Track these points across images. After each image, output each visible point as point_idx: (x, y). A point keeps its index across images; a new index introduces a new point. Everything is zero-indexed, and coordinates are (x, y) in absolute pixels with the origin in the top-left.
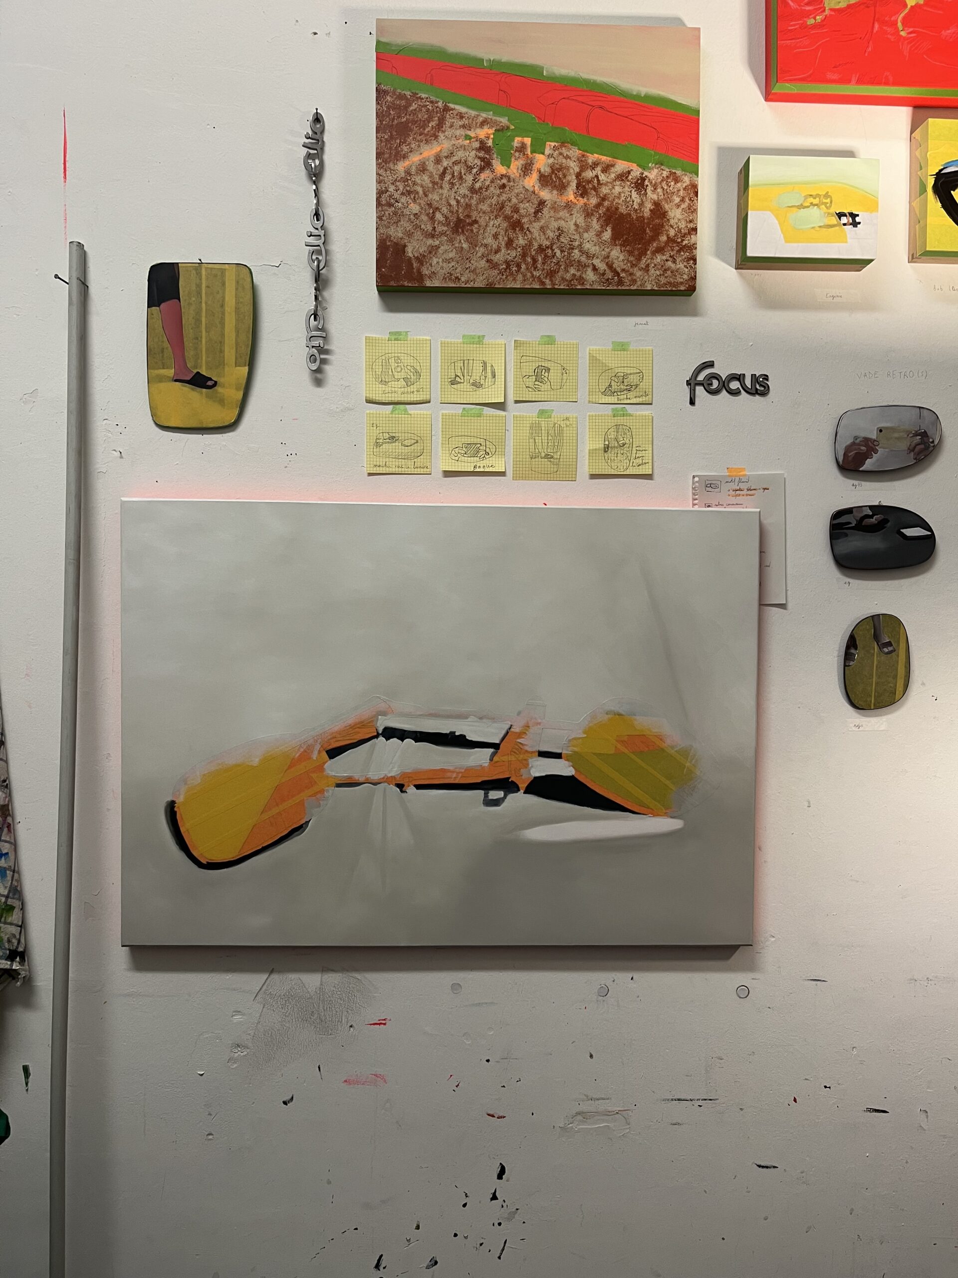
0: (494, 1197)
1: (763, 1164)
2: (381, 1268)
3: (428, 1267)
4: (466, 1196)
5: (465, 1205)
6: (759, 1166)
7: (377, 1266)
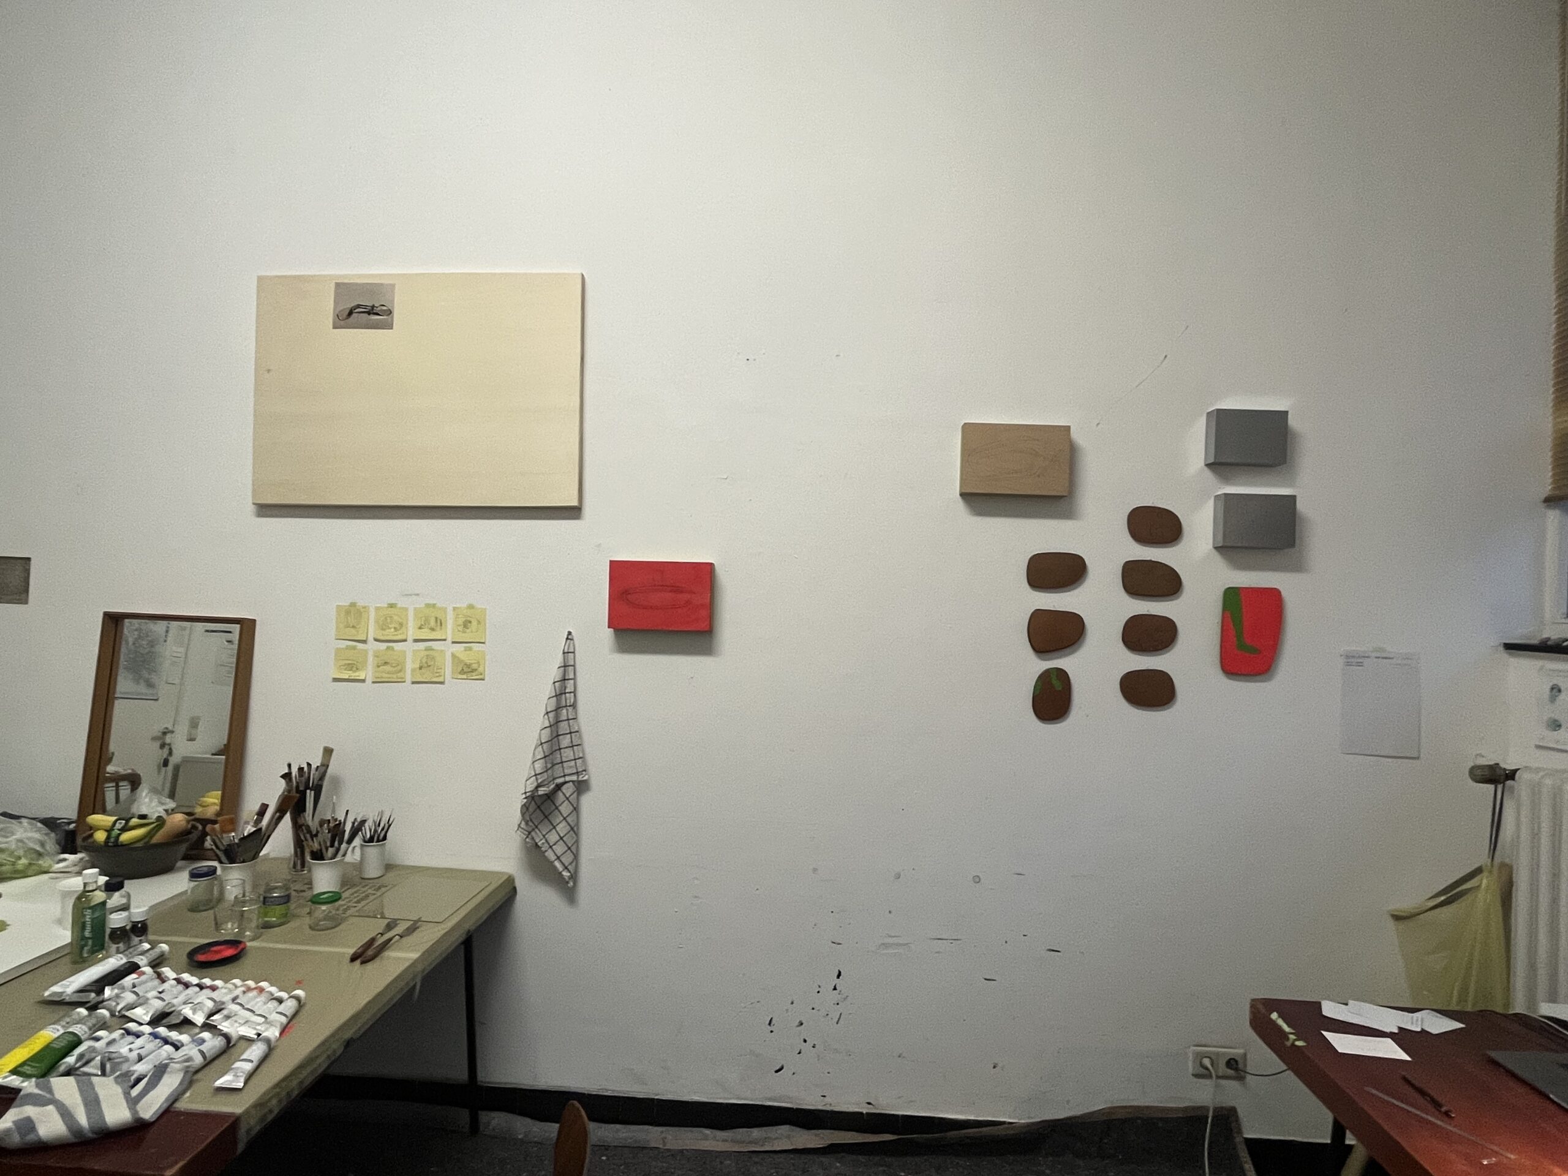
0: (835, 989)
1: (988, 978)
2: (772, 1024)
3: (798, 1026)
4: (819, 987)
5: (818, 992)
6: (986, 979)
7: (770, 1024)
